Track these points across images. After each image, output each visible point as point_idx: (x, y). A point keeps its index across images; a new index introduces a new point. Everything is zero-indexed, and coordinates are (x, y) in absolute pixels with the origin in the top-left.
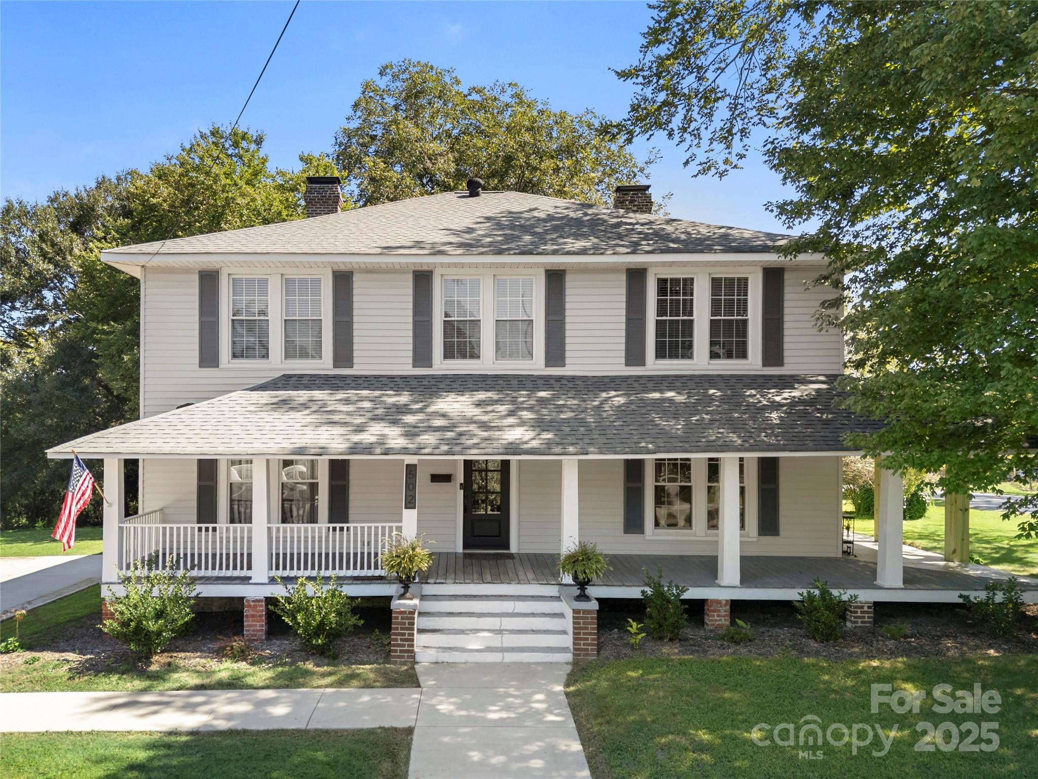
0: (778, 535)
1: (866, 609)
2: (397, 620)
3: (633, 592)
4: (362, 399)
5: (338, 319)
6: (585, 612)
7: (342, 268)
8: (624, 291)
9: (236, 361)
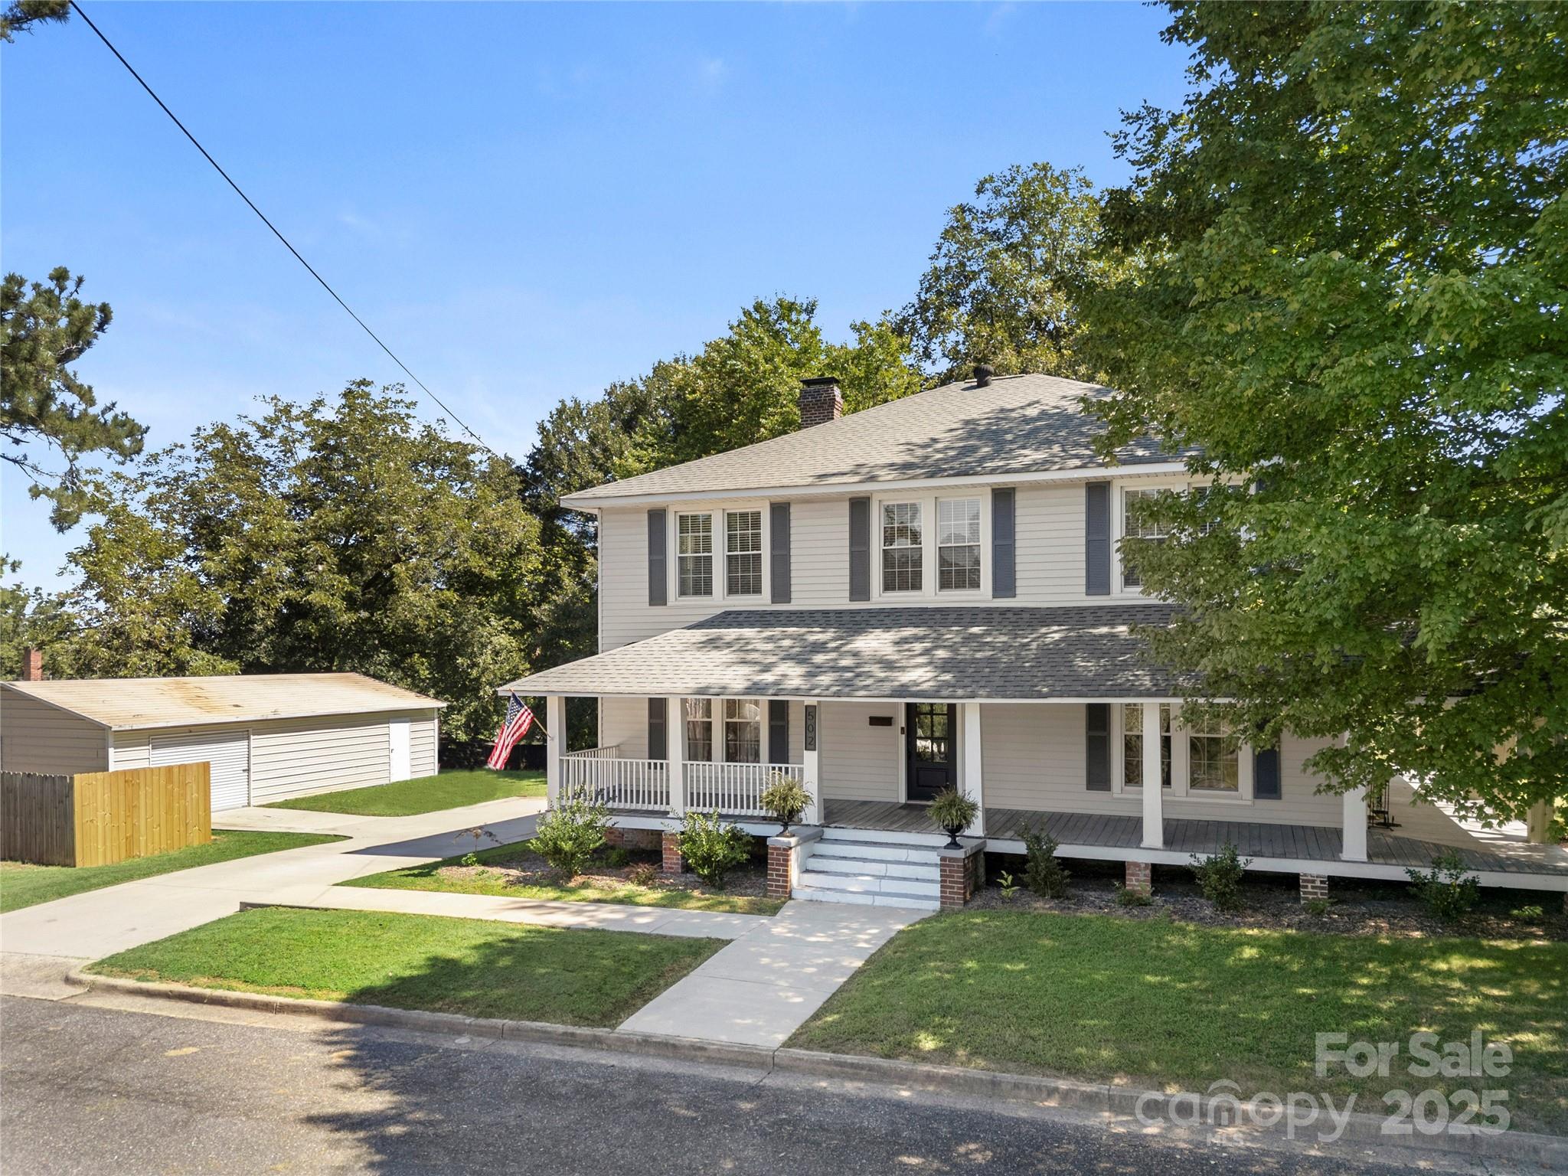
0: (1280, 798)
1: (1318, 884)
2: (772, 856)
3: (1020, 848)
4: (785, 637)
5: (776, 553)
6: (951, 859)
7: (779, 500)
8: (1083, 508)
9: (684, 598)
